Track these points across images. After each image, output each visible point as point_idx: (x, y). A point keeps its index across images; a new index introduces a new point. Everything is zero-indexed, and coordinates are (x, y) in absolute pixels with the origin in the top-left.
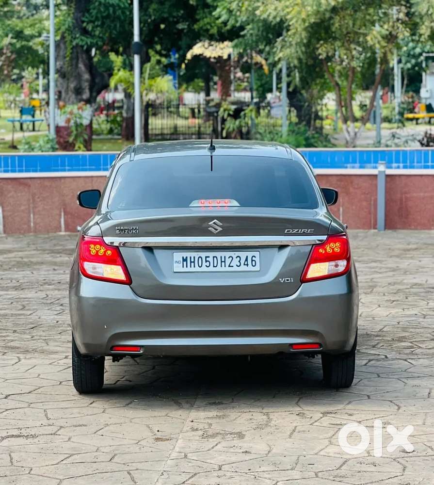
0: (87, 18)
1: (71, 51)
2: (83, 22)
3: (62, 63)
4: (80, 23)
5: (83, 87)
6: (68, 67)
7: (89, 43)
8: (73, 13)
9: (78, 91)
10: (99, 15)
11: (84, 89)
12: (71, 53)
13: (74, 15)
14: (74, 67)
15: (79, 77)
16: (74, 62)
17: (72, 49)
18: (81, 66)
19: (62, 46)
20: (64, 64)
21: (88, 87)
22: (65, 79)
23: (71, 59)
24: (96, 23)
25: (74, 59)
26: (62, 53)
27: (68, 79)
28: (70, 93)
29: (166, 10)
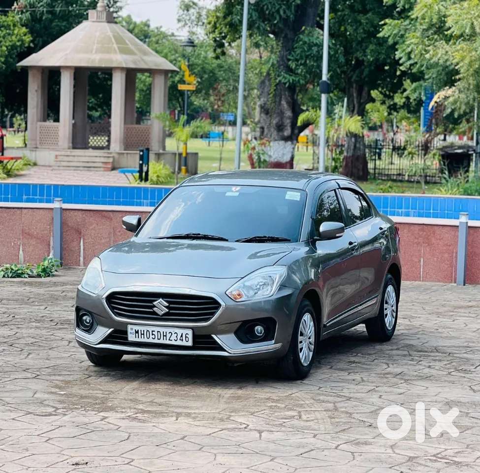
0: (293, 56)
1: (275, 88)
2: (289, 60)
3: (265, 99)
4: (286, 61)
5: (285, 124)
6: (271, 103)
7: (291, 81)
8: (280, 51)
9: (280, 128)
10: (303, 54)
11: (286, 126)
12: (275, 90)
13: (281, 54)
14: (277, 103)
15: (281, 114)
16: (278, 100)
17: (276, 86)
18: (284, 103)
19: (267, 83)
20: (268, 101)
21: (289, 125)
22: (268, 116)
23: (275, 96)
24: (299, 62)
25: (277, 96)
26: (266, 90)
27: (271, 116)
28: (272, 130)
29: (383, 52)
